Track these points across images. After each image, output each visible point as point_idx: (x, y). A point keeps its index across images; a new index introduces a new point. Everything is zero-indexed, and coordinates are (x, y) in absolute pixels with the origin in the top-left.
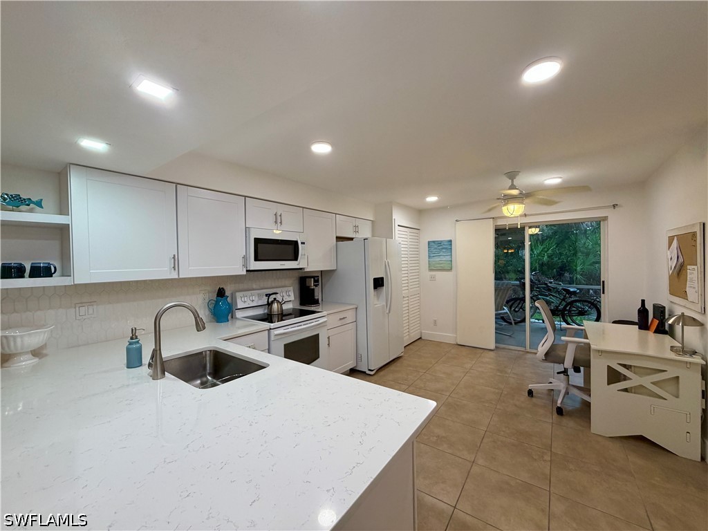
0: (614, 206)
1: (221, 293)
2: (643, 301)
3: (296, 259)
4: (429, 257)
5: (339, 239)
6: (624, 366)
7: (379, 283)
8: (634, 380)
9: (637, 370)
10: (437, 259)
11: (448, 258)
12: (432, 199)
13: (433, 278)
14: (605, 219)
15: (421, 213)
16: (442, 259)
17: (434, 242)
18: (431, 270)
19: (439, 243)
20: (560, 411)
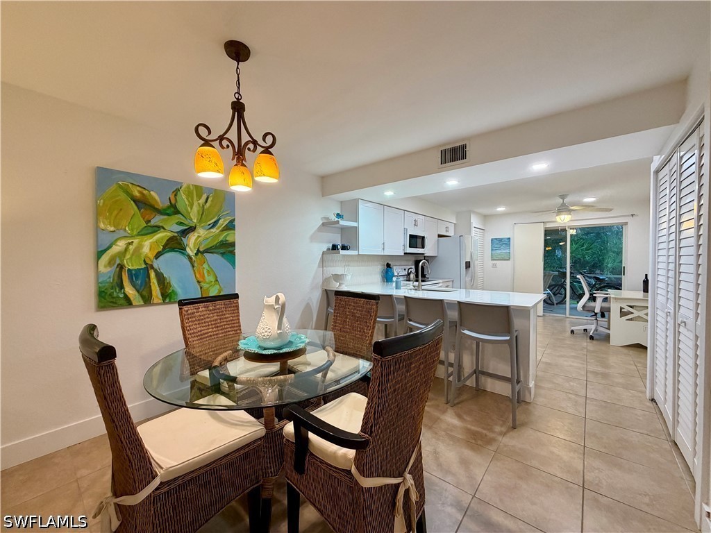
0: (632, 215)
1: (388, 265)
2: (646, 275)
3: (423, 247)
4: (492, 250)
5: (440, 236)
6: (631, 307)
7: (468, 265)
8: (636, 313)
9: (637, 308)
10: (498, 252)
11: (507, 251)
12: (501, 209)
13: (494, 266)
14: (626, 224)
15: (486, 218)
16: (502, 251)
17: (496, 239)
18: (493, 259)
19: (501, 240)
20: (592, 338)
